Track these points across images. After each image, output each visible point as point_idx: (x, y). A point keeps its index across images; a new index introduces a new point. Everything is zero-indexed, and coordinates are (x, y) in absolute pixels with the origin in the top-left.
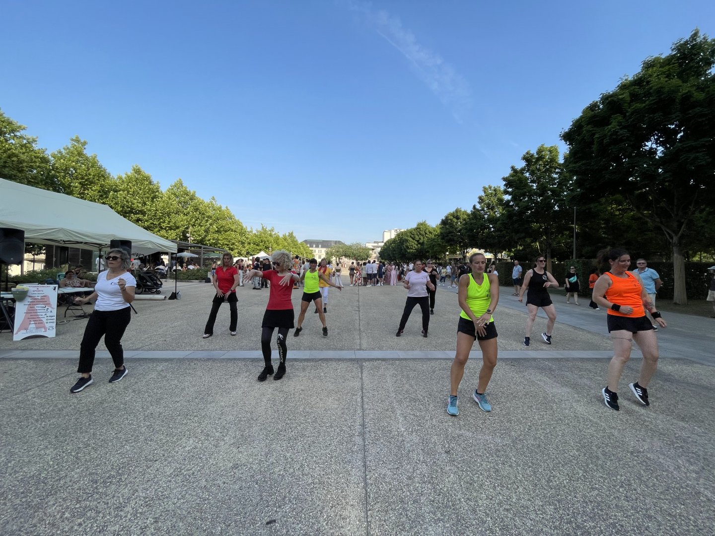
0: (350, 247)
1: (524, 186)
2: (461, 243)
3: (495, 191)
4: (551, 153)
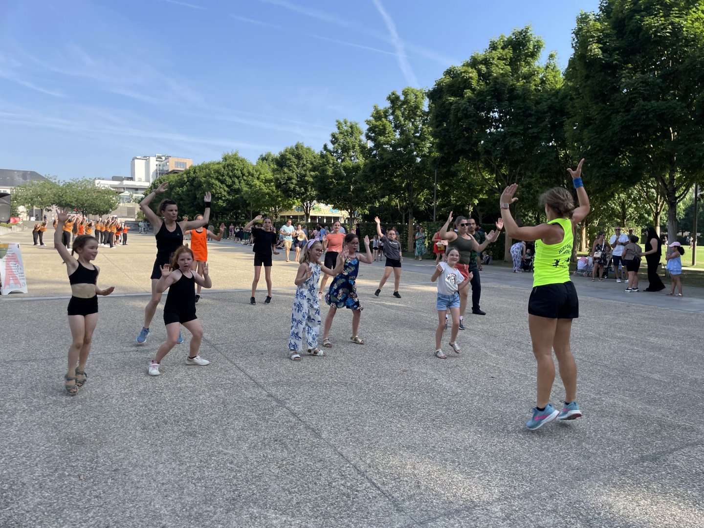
0: (70, 187)
1: (388, 134)
2: (303, 194)
3: (351, 127)
4: (416, 98)
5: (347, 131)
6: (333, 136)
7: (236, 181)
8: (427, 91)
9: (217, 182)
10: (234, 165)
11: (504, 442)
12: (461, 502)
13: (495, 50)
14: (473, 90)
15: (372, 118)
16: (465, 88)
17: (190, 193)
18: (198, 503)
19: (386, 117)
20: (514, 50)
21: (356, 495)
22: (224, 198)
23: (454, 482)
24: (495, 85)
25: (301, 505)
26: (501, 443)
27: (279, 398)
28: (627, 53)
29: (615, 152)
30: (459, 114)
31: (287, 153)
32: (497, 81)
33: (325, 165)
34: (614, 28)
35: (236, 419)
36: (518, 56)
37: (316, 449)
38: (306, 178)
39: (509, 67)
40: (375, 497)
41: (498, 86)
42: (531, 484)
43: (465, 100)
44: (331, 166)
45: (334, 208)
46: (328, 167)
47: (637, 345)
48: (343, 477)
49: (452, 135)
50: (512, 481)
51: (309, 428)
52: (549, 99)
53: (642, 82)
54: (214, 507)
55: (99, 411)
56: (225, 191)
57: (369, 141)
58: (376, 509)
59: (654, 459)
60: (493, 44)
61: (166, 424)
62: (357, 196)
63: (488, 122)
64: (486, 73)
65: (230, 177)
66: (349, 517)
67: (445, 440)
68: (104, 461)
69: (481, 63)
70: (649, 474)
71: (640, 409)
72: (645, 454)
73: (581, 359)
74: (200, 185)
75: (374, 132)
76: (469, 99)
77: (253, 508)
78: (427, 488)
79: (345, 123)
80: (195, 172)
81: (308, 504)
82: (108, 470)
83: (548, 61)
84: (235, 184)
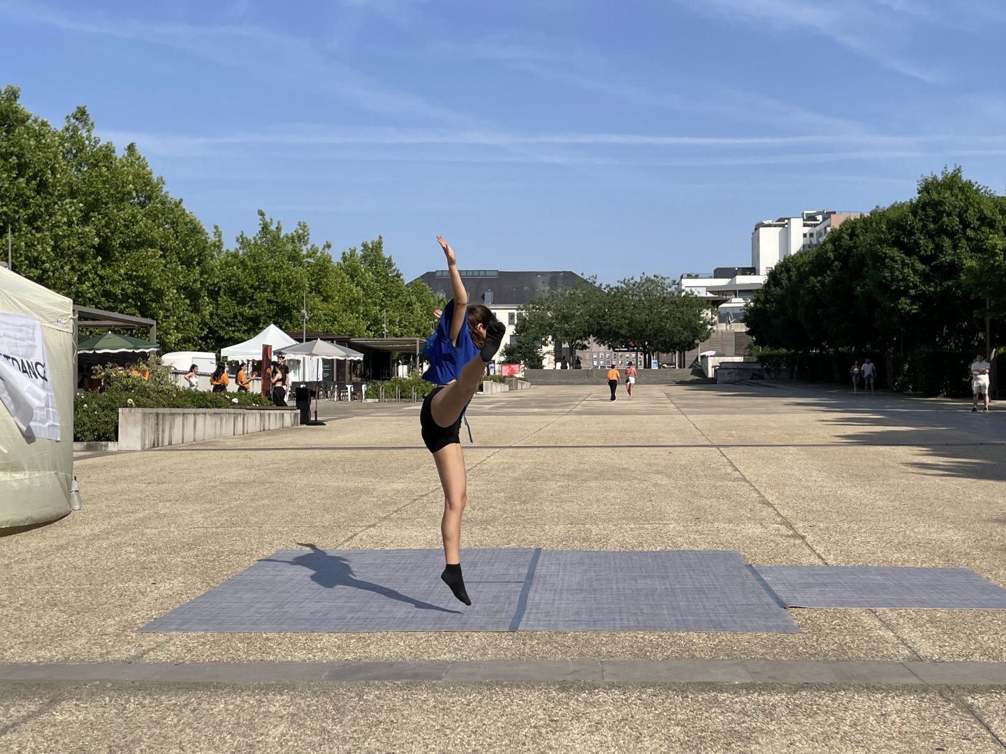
0: (618, 296)
17: (838, 286)
56: (915, 271)
74: (861, 263)
84: (942, 252)
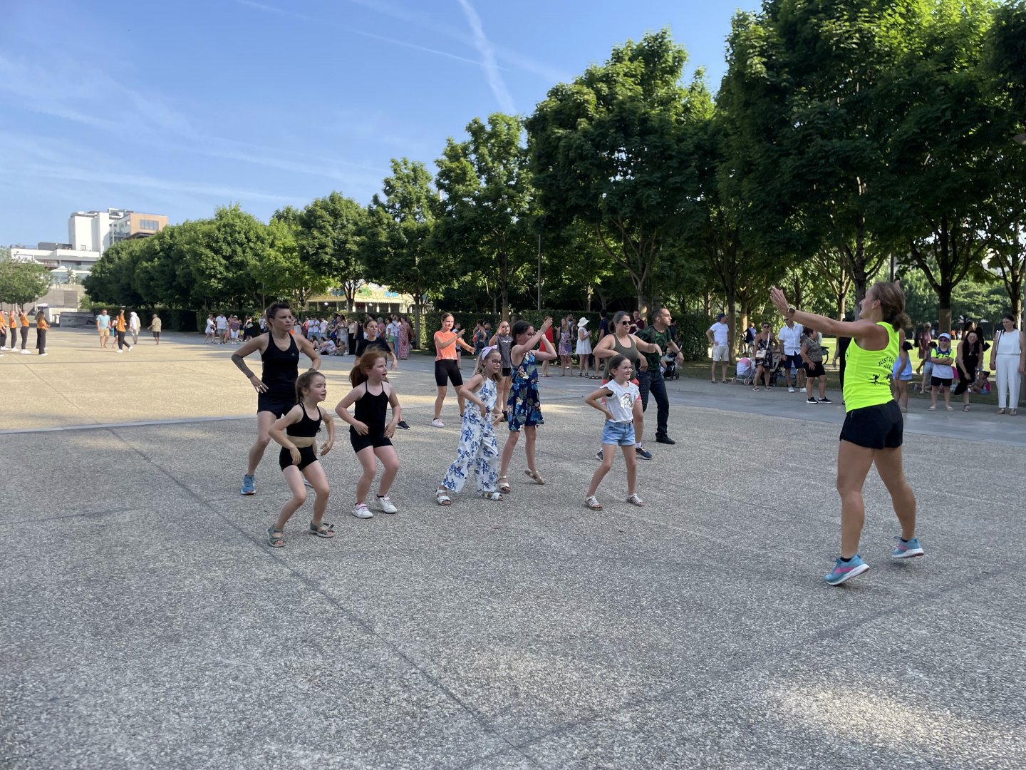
1: (470, 181)
2: (343, 269)
3: (414, 170)
4: (509, 129)
5: (408, 176)
6: (387, 182)
7: (239, 250)
8: (524, 119)
9: (208, 251)
10: (232, 225)
11: (636, 622)
12: (576, 712)
13: (621, 63)
14: (590, 119)
15: (444, 158)
16: (579, 116)
17: (166, 268)
18: (184, 742)
19: (465, 155)
20: (647, 64)
21: (426, 713)
22: (219, 276)
23: (565, 684)
24: (621, 112)
25: (343, 734)
26: (631, 624)
27: (309, 577)
28: (801, 71)
29: (786, 210)
30: (571, 154)
31: (318, 208)
32: (624, 106)
33: (376, 226)
34: (781, 35)
35: (243, 612)
36: (652, 72)
37: (366, 650)
38: (348, 245)
39: (639, 87)
40: (454, 715)
41: (624, 114)
42: (672, 679)
43: (580, 133)
44: (384, 227)
45: (392, 290)
46: (381, 230)
47: (815, 479)
48: (406, 688)
49: (561, 184)
50: (647, 678)
51: (355, 619)
52: (696, 134)
53: (820, 113)
54: (209, 746)
55: (24, 611)
56: (221, 264)
57: (441, 191)
58: (454, 731)
59: (837, 635)
60: (618, 54)
61: (131, 625)
62: (425, 273)
63: (612, 167)
64: (607, 95)
65: (229, 244)
66: (414, 746)
67: (554, 625)
68: (34, 686)
69: (600, 80)
70: (830, 656)
71: (819, 566)
72: (825, 628)
73: (739, 501)
74: (181, 255)
75: (448, 177)
76: (585, 133)
77: (269, 744)
78: (528, 694)
79: (405, 164)
80: (172, 236)
81: (354, 731)
82: (41, 700)
83: (694, 80)
84: (236, 254)
